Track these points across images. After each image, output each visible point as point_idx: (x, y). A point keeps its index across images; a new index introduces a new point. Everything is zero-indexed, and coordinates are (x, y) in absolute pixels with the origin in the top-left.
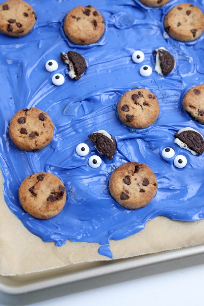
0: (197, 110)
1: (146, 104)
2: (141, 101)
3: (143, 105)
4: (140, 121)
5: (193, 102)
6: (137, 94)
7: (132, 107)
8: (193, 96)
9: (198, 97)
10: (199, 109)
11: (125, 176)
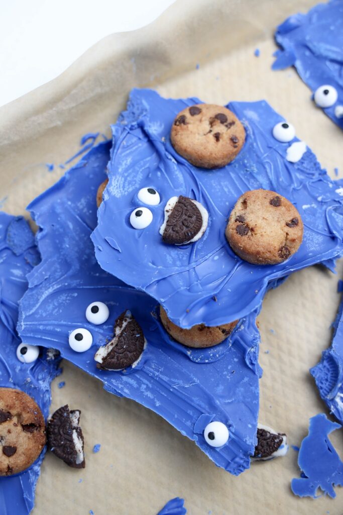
0: (243, 212)
1: (217, 137)
2: (219, 128)
3: (213, 133)
4: (182, 135)
5: (255, 201)
6: (229, 121)
7: (202, 118)
8: (265, 198)
9: (267, 207)
10: (245, 214)
11: (9, 411)
